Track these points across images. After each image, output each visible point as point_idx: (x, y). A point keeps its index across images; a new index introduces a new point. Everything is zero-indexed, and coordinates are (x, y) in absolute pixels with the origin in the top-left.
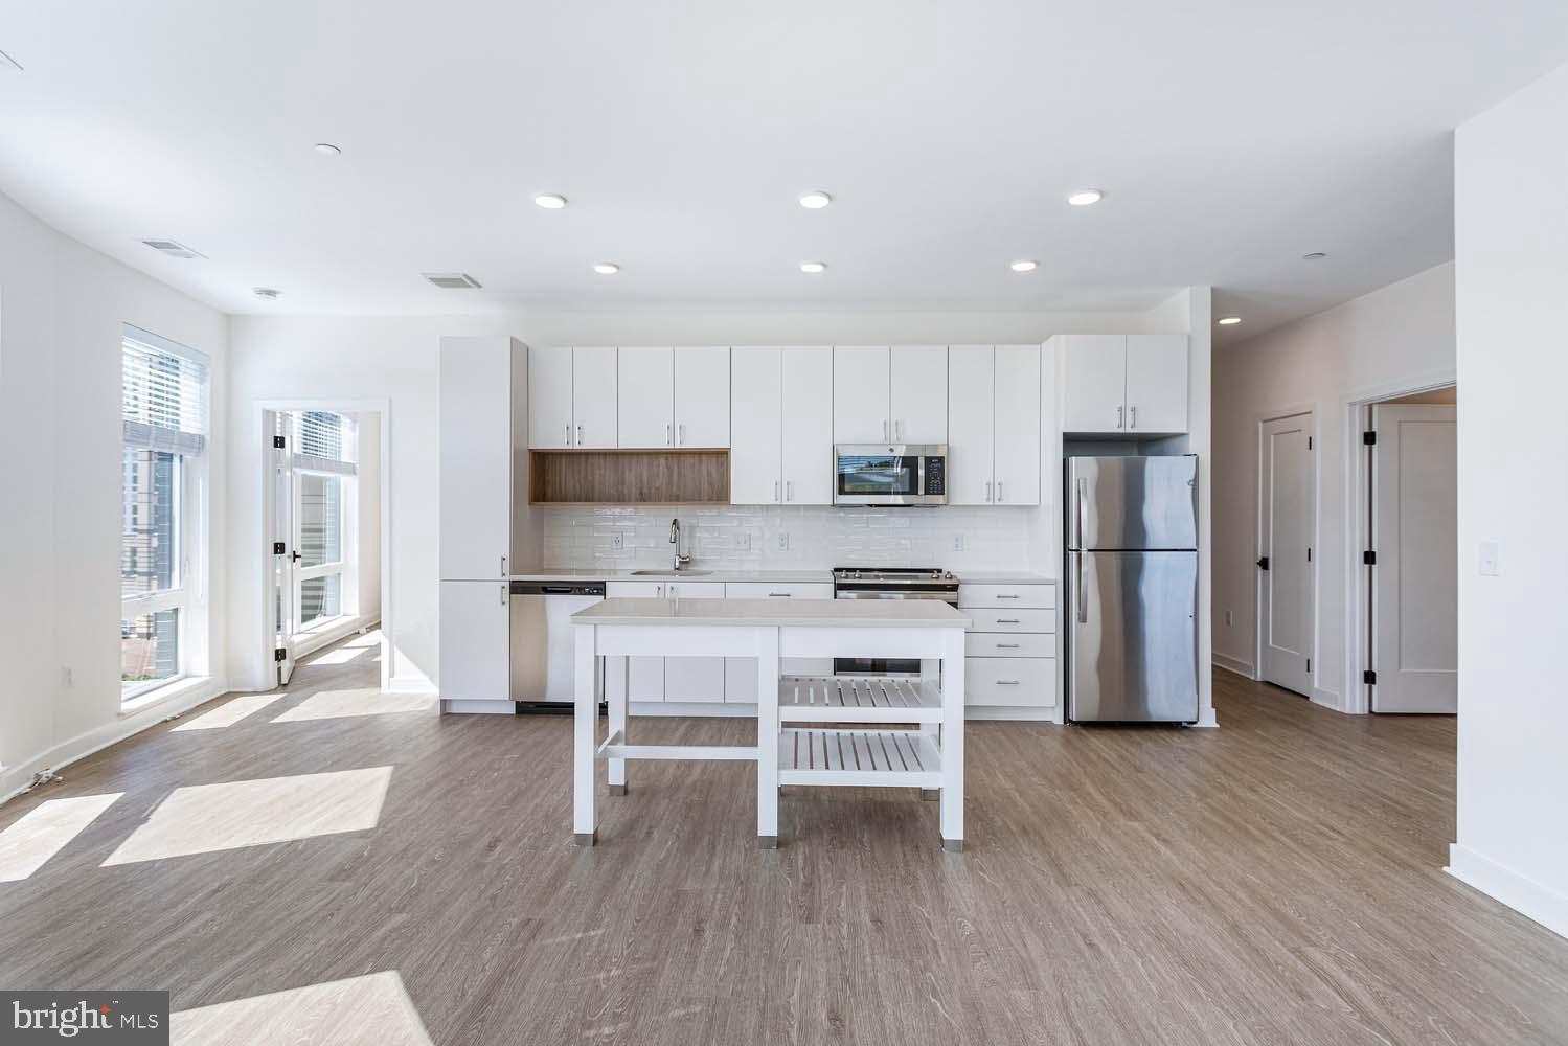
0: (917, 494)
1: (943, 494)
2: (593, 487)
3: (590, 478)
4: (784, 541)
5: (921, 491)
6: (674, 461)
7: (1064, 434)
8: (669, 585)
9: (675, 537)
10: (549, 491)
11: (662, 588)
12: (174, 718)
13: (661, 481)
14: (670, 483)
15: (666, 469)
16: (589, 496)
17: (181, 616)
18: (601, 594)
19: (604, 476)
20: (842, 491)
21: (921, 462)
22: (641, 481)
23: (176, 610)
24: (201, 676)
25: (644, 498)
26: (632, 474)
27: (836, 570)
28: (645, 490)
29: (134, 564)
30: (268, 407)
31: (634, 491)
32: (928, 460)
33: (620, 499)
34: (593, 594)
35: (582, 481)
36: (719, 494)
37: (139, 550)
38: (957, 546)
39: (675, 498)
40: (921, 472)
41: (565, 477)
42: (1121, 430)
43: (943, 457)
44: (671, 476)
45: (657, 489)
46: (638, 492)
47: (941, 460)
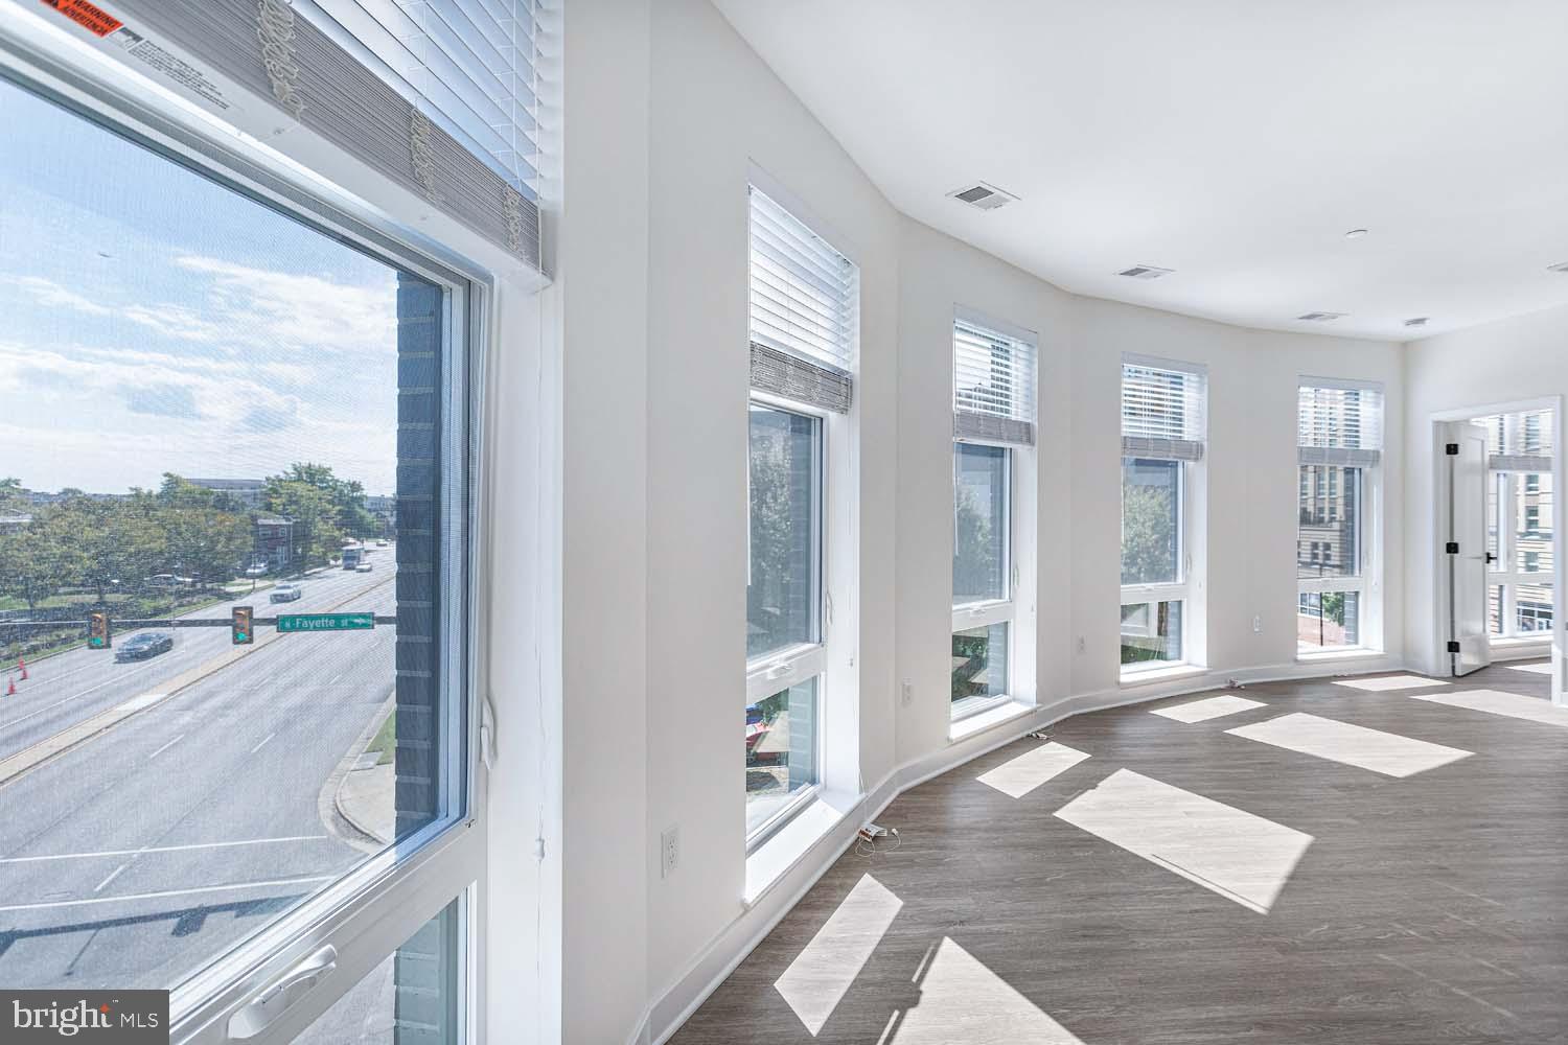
12: (1343, 676)
17: (1360, 599)
23: (1357, 593)
24: (1372, 650)
29: (1327, 557)
30: (1436, 419)
37: (1332, 545)
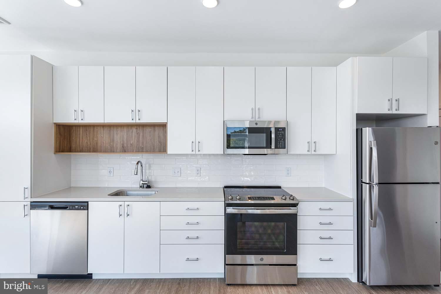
0: (271, 148)
1: (285, 148)
2: (97, 143)
3: (95, 139)
4: (199, 171)
5: (273, 146)
6: (140, 130)
7: (357, 114)
8: (127, 203)
9: (137, 172)
10: (73, 146)
11: (123, 205)
13: (133, 141)
14: (138, 141)
15: (136, 134)
16: (94, 149)
18: (85, 210)
19: (103, 137)
20: (229, 147)
21: (273, 130)
22: (123, 141)
25: (124, 150)
26: (119, 137)
27: (226, 187)
28: (125, 145)
31: (119, 146)
32: (277, 129)
33: (111, 150)
34: (80, 209)
35: (91, 140)
36: (162, 148)
38: (288, 174)
39: (140, 150)
40: (273, 136)
41: (82, 138)
42: (390, 112)
43: (285, 128)
44: (139, 138)
45: (132, 145)
46: (121, 146)
47: (284, 129)
